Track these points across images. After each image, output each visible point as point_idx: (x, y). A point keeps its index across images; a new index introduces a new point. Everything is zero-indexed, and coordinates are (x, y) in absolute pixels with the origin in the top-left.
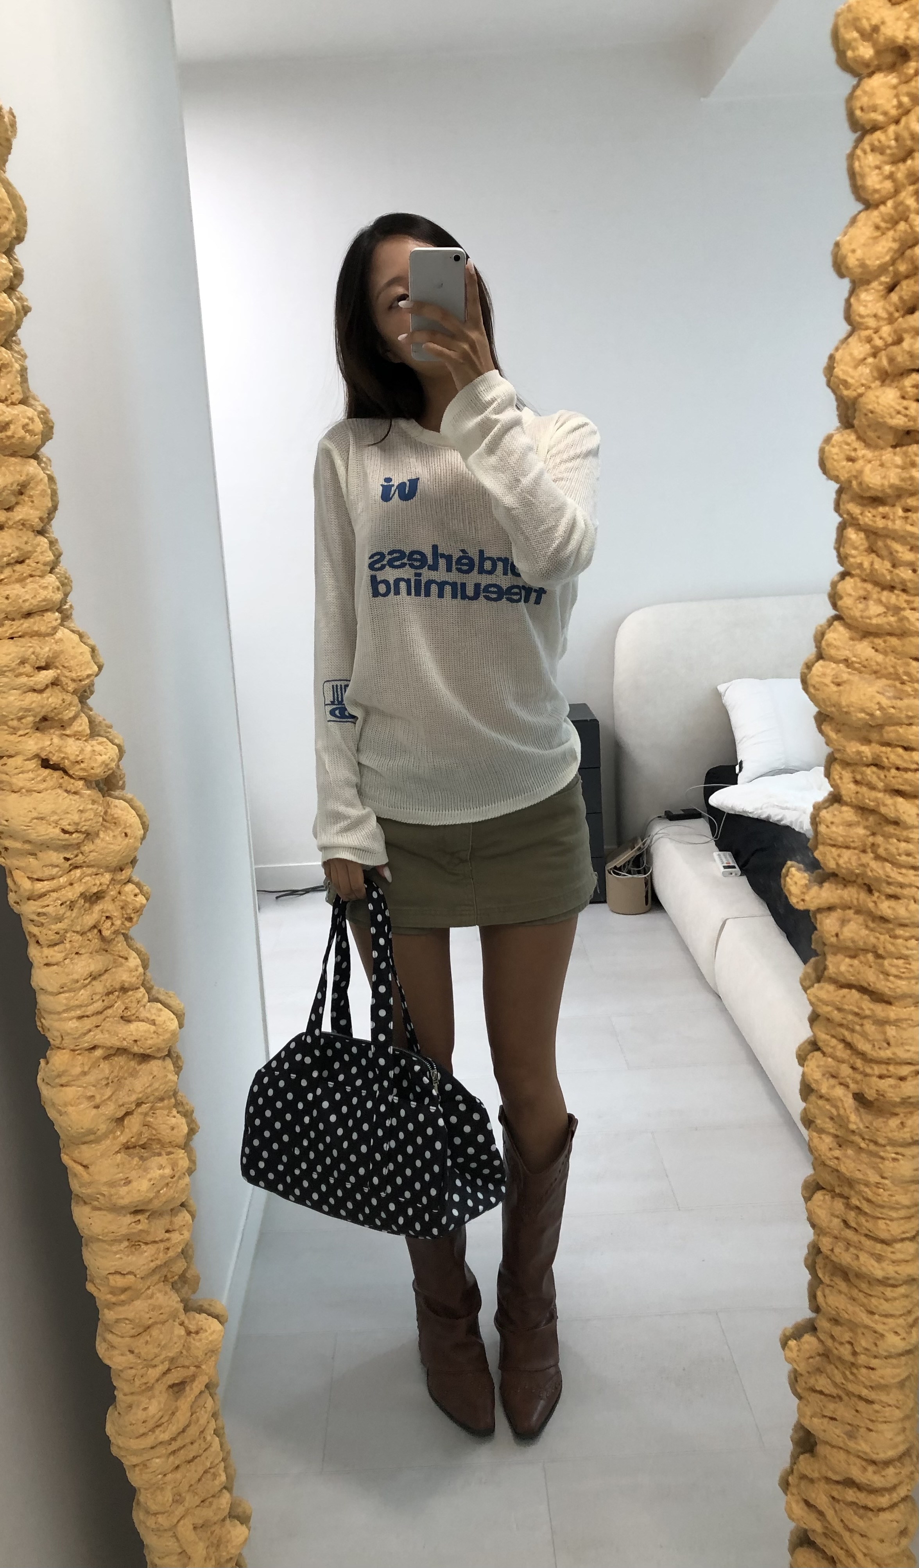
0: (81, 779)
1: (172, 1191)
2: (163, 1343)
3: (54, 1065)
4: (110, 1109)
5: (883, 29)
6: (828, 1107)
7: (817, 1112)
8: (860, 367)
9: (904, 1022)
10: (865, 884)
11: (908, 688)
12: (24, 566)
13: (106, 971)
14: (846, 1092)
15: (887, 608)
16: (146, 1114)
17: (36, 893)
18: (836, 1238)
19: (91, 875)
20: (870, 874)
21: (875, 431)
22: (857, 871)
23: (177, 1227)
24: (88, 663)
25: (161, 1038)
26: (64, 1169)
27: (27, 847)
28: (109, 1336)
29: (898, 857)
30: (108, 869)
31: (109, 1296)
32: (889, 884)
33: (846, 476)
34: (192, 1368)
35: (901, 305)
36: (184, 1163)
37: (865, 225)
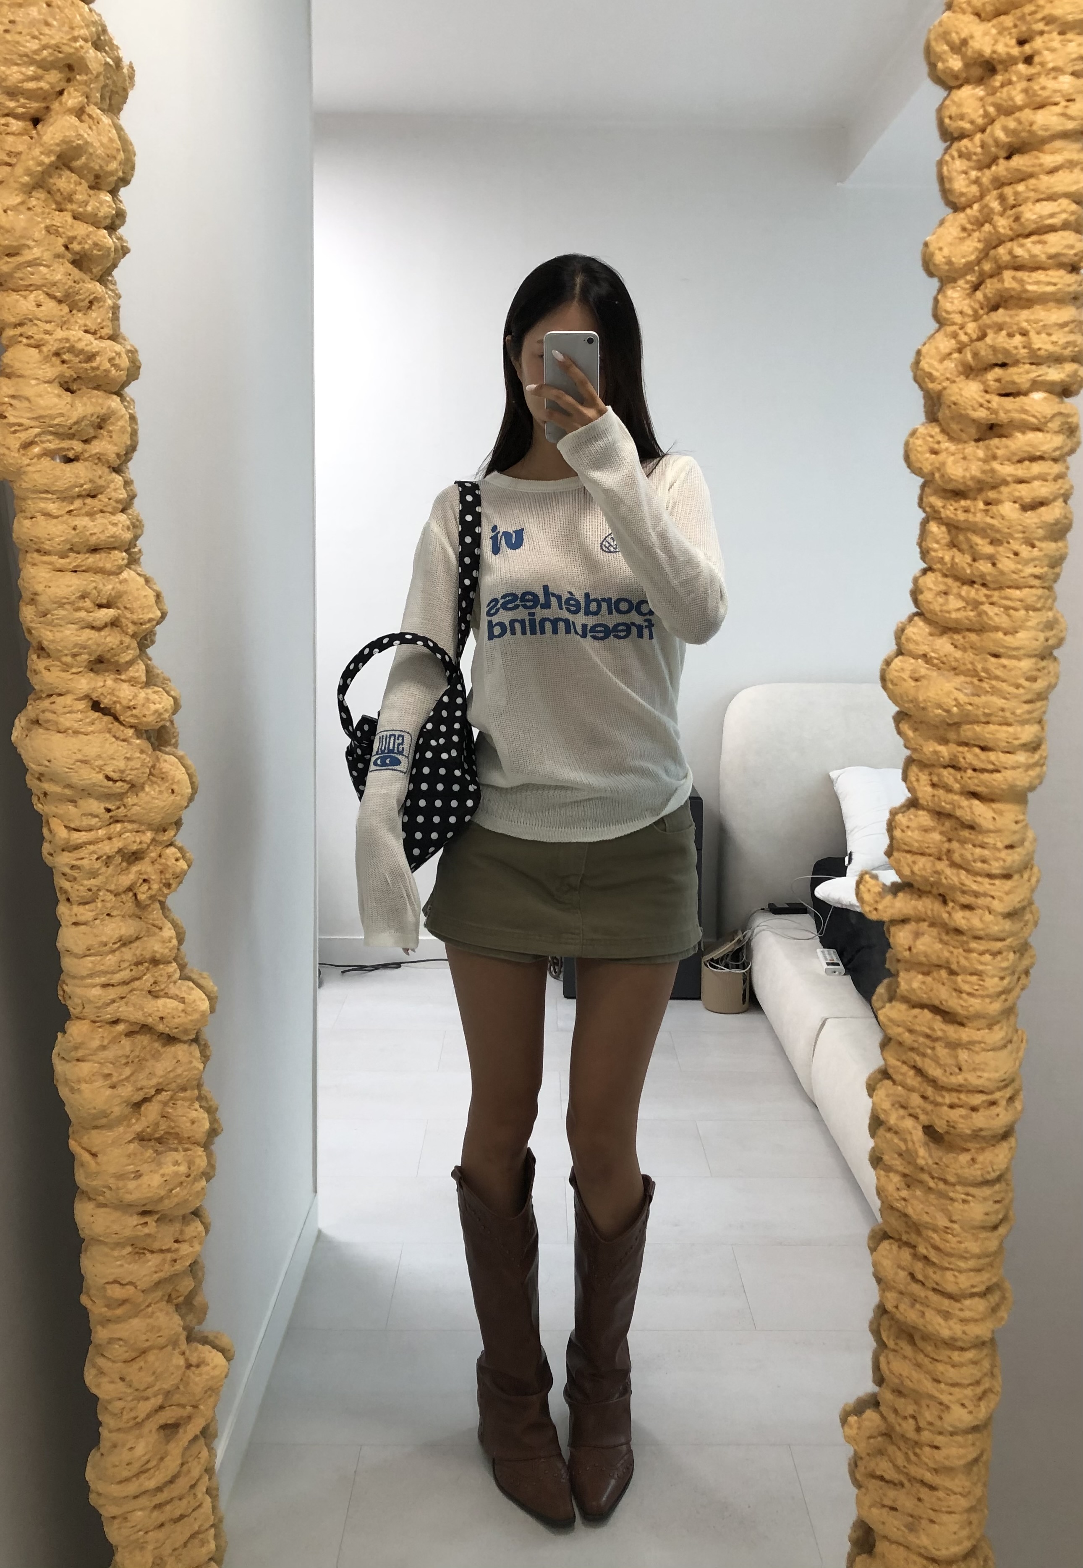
0: (131, 727)
1: (185, 1192)
2: (159, 1370)
3: (71, 1035)
4: (127, 1091)
5: (971, 43)
6: (896, 1140)
7: (884, 1145)
8: (945, 362)
9: (977, 1045)
10: (940, 895)
11: (985, 685)
12: (96, 501)
13: (138, 938)
14: (917, 1125)
15: (967, 603)
16: (165, 1104)
17: (72, 843)
18: (901, 1293)
19: (131, 831)
20: (944, 881)
21: (958, 423)
22: (932, 879)
23: (187, 1237)
24: (151, 607)
25: (190, 1018)
26: (71, 1157)
27: (68, 792)
28: (101, 1361)
29: (973, 864)
30: (150, 827)
31: (105, 1309)
32: (964, 892)
33: (929, 467)
34: (189, 1409)
35: (985, 303)
36: (201, 1162)
37: (952, 226)
